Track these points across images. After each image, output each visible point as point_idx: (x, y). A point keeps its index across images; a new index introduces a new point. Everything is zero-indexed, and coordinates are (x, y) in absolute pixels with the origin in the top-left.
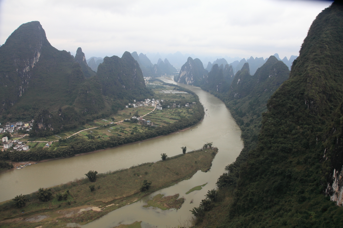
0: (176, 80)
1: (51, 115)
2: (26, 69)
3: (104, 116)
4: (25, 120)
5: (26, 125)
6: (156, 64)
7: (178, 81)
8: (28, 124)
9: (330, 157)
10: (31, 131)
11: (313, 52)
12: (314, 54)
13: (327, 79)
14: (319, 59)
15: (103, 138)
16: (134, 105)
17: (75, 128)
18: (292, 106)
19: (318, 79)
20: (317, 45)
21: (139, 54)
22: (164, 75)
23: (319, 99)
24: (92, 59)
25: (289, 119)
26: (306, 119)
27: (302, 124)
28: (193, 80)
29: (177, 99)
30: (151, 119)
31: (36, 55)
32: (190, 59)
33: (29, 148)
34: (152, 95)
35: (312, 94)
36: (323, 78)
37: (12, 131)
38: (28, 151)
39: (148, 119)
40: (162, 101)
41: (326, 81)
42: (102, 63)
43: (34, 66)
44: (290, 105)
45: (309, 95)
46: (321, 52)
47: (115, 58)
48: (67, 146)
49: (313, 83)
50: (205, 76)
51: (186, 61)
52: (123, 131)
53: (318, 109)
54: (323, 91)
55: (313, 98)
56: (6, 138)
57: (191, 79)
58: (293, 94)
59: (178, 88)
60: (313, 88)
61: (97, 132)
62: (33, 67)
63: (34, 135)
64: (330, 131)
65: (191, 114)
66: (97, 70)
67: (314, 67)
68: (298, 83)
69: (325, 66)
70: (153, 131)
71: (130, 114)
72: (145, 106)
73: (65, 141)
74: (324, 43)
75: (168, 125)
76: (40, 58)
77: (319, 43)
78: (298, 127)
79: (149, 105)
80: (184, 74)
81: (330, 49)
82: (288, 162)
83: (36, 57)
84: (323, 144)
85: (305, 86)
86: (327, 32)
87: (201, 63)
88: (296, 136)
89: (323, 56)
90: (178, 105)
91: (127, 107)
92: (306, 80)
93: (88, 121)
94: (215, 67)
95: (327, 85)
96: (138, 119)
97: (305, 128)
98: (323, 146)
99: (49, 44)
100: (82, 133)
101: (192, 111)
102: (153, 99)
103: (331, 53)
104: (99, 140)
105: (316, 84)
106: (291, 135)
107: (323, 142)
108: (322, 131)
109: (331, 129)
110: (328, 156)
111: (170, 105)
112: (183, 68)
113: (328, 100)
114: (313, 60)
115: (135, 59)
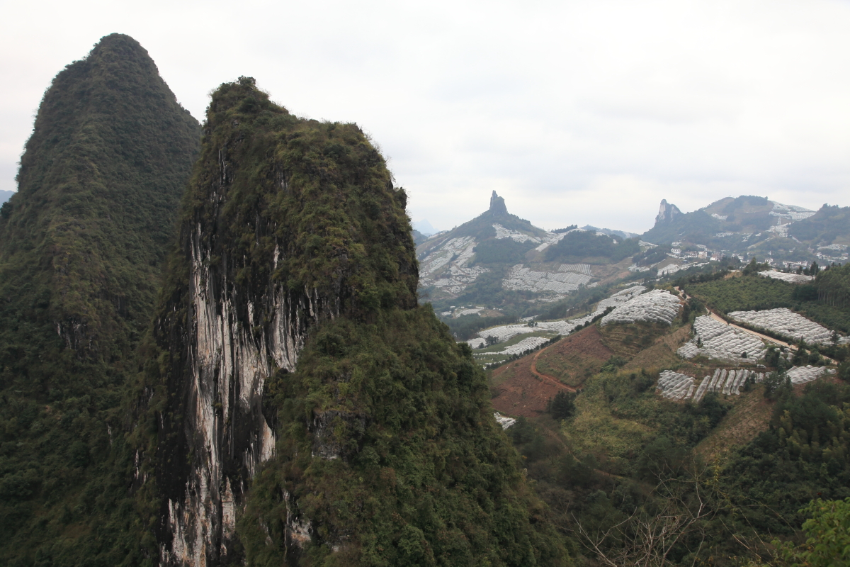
9: (152, 470)
11: (58, 181)
12: (62, 186)
13: (108, 257)
14: (78, 202)
18: (16, 346)
19: (83, 257)
20: (68, 162)
23: (94, 313)
25: (13, 389)
26: (69, 378)
27: (59, 397)
35: (75, 303)
36: (96, 255)
41: (107, 261)
44: (12, 346)
45: (66, 306)
46: (80, 183)
49: (73, 272)
53: (97, 342)
54: (102, 290)
55: (77, 315)
58: (16, 310)
60: (73, 284)
64: (140, 398)
67: (67, 225)
68: (26, 274)
69: (99, 220)
74: (84, 155)
77: (72, 155)
78: (49, 408)
81: (103, 173)
82: (35, 527)
84: (129, 440)
85: (49, 282)
86: (90, 127)
88: (47, 436)
89: (88, 192)
92: (50, 262)
95: (111, 272)
97: (70, 407)
98: (128, 446)
103: (107, 186)
105: (81, 271)
106: (28, 439)
107: (127, 433)
108: (119, 405)
109: (142, 391)
110: (146, 468)
113: (121, 313)
114: (63, 204)
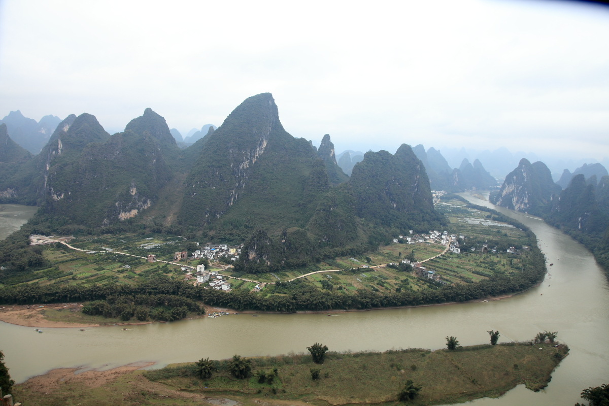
0: (492, 201)
1: (270, 240)
2: (244, 164)
3: (353, 253)
4: (231, 242)
5: (233, 251)
6: (458, 167)
7: (498, 203)
8: (235, 250)
10: (237, 261)
15: (347, 290)
16: (409, 239)
17: (302, 267)
21: (426, 148)
22: (471, 189)
24: (346, 154)
28: (528, 203)
29: (491, 237)
30: (437, 269)
31: (261, 144)
32: (524, 162)
33: (231, 288)
34: (444, 225)
37: (212, 258)
38: (228, 292)
39: (431, 267)
40: (462, 237)
42: (360, 161)
43: (255, 160)
47: (383, 154)
48: (286, 295)
50: (553, 197)
51: (517, 165)
52: (383, 283)
56: (203, 266)
57: (523, 200)
59: (496, 216)
61: (339, 279)
62: (253, 162)
63: (241, 268)
65: (518, 268)
66: (351, 172)
70: (438, 291)
71: (400, 254)
72: (429, 243)
73: (284, 285)
75: (467, 284)
76: (266, 148)
79: (436, 242)
80: (511, 190)
83: (260, 147)
87: (547, 171)
90: (493, 247)
91: (395, 241)
93: (327, 257)
94: (578, 179)
96: (413, 266)
99: (282, 127)
100: (314, 277)
101: (520, 262)
102: (445, 233)
104: (339, 293)
111: (476, 247)
112: (509, 180)
115: (419, 157)
